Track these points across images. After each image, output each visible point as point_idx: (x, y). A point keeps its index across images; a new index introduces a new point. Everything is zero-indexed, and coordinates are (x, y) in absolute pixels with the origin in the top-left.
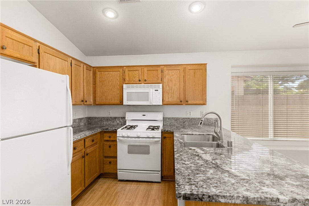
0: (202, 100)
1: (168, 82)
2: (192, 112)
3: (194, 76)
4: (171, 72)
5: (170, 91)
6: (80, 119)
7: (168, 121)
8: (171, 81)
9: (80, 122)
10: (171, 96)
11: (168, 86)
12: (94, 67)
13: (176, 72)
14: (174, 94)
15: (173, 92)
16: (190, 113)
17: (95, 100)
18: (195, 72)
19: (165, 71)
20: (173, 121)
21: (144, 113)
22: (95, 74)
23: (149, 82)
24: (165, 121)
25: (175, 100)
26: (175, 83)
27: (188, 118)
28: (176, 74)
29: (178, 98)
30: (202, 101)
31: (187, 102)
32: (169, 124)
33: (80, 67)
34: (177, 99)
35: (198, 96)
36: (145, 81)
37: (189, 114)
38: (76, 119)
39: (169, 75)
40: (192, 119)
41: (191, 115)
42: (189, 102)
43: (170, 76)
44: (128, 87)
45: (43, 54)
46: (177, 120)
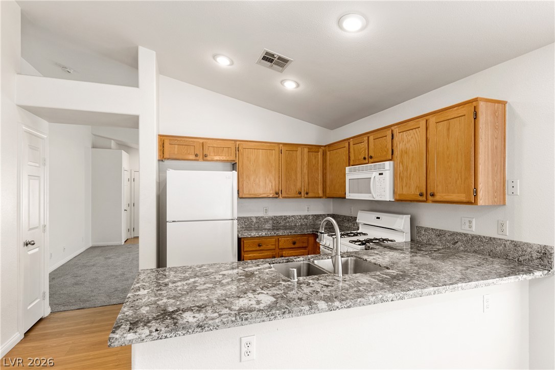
0: (465, 193)
1: (401, 156)
2: (474, 221)
3: (448, 135)
4: (406, 136)
5: (405, 173)
6: (315, 215)
7: (423, 235)
8: (406, 153)
9: (316, 220)
10: (407, 184)
11: (402, 164)
12: (325, 146)
13: (414, 134)
14: (410, 179)
15: (408, 174)
16: (470, 222)
17: (324, 191)
18: (449, 124)
19: (396, 135)
20: (433, 236)
21: (378, 215)
22: (324, 154)
23: (376, 160)
24: (419, 235)
25: (413, 193)
26: (413, 157)
27: (465, 234)
28: (414, 137)
29: (417, 186)
30: (464, 195)
31: (433, 195)
32: (425, 241)
33: (297, 151)
34: (416, 189)
35: (456, 181)
36: (371, 157)
37: (468, 224)
38: (309, 215)
39: (403, 141)
41: (474, 228)
42: (437, 198)
43: (404, 144)
44: (350, 171)
45: (242, 151)
46: (441, 235)
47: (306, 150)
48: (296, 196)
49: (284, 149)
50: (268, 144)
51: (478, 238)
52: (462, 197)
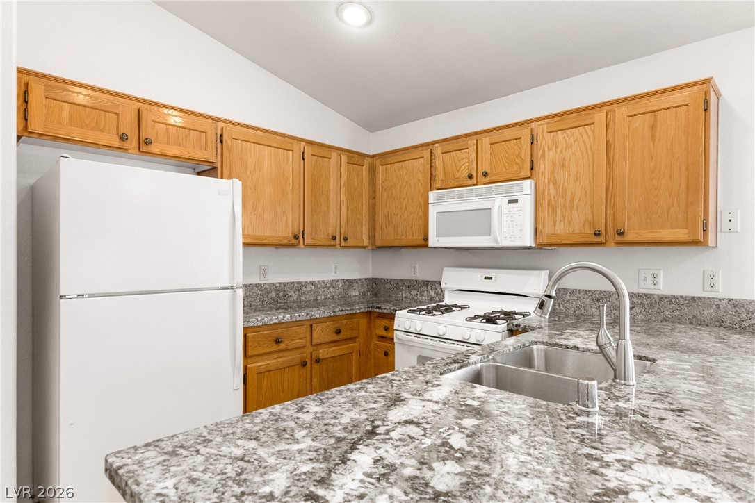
0: (687, 227)
1: (553, 172)
2: (661, 274)
3: (653, 137)
4: (564, 138)
5: (561, 200)
6: (347, 280)
7: (568, 301)
8: (564, 166)
9: (349, 288)
10: (564, 217)
11: (554, 184)
12: (373, 157)
13: (581, 134)
14: (571, 210)
15: (568, 201)
16: (655, 276)
17: (372, 236)
18: (655, 121)
19: (543, 137)
20: (587, 302)
21: (488, 273)
22: (373, 171)
23: (495, 178)
24: (560, 301)
25: (577, 231)
26: (577, 172)
27: (646, 295)
28: (581, 140)
29: (586, 221)
30: (686, 231)
31: (621, 234)
32: (571, 311)
33: (330, 158)
34: (584, 225)
35: (668, 210)
36: (485, 175)
37: (650, 279)
38: (338, 281)
39: (557, 147)
40: (661, 298)
41: (661, 285)
42: (630, 237)
43: (558, 151)
44: (439, 198)
46: (602, 299)
47: (344, 158)
48: (328, 243)
49: (309, 151)
50: (280, 138)
51: (670, 299)
52: (683, 234)
